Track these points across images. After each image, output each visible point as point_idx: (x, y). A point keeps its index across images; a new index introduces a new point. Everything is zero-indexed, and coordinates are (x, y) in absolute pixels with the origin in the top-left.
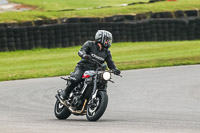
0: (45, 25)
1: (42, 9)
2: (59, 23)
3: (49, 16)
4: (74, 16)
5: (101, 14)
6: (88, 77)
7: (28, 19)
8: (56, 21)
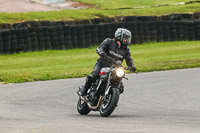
0: (102, 24)
1: (99, 7)
2: (117, 21)
3: (106, 14)
4: (132, 15)
5: (158, 13)
6: (104, 73)
7: (86, 18)
8: (113, 19)
